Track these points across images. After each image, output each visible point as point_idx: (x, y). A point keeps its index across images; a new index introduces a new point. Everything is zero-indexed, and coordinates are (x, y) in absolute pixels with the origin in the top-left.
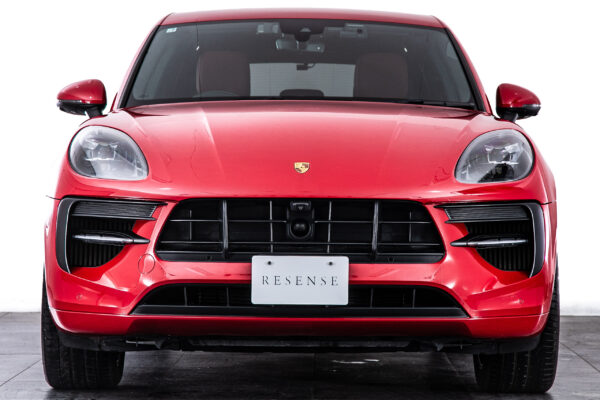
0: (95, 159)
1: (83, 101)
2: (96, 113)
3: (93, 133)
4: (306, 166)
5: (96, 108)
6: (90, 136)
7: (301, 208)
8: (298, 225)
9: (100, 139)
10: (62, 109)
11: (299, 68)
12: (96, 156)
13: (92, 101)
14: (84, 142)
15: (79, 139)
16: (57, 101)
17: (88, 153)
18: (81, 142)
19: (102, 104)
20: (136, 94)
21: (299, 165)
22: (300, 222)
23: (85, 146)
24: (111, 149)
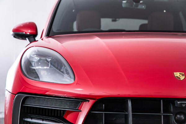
0: (37, 68)
1: (26, 33)
2: (32, 39)
3: (35, 51)
4: (183, 75)
5: (32, 37)
6: (34, 53)
7: (184, 105)
8: (178, 116)
9: (39, 54)
10: (14, 37)
11: (113, 21)
12: (38, 65)
13: (30, 33)
14: (30, 57)
15: (27, 55)
16: (12, 33)
17: (33, 64)
18: (28, 57)
19: (35, 35)
20: (54, 29)
21: (177, 74)
22: (180, 113)
23: (31, 60)
24: (47, 61)
